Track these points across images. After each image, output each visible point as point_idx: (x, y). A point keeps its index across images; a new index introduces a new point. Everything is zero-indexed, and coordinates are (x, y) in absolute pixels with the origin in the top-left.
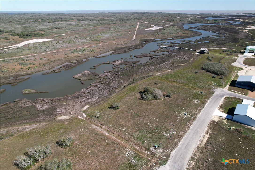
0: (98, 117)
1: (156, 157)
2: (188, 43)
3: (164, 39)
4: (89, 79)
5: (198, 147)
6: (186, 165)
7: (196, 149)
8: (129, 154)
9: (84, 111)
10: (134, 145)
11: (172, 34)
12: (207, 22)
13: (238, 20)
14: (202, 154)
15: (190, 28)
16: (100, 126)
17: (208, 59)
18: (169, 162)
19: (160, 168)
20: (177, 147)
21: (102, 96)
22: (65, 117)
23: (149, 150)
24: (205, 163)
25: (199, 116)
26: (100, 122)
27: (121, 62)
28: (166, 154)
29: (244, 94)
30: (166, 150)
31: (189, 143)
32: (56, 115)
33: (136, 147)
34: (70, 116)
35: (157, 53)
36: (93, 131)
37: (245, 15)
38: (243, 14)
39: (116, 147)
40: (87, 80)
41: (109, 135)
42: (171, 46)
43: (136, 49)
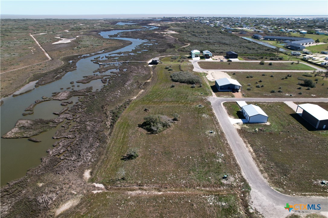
0: (123, 179)
1: (235, 187)
2: (127, 55)
3: (94, 53)
4: (41, 132)
5: (254, 159)
6: (264, 179)
7: (254, 161)
8: (210, 200)
9: (92, 180)
10: (203, 188)
11: (98, 46)
12: (122, 28)
13: (150, 24)
14: (263, 163)
15: (111, 36)
16: (140, 189)
17: (168, 69)
18: (250, 185)
19: (251, 196)
20: (240, 168)
21: (94, 149)
22: (67, 204)
23: (222, 184)
24: (272, 169)
25: (223, 129)
26: (132, 183)
27: (67, 94)
28: (239, 179)
29: (231, 97)
30: (236, 176)
31: (244, 159)
32: (46, 209)
33: (208, 189)
34: (78, 198)
35: (104, 72)
36: (138, 199)
37: (151, 20)
38: (148, 18)
39: (189, 201)
40: (38, 134)
41: (164, 193)
42: (112, 61)
43: (68, 72)
